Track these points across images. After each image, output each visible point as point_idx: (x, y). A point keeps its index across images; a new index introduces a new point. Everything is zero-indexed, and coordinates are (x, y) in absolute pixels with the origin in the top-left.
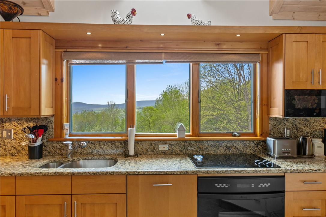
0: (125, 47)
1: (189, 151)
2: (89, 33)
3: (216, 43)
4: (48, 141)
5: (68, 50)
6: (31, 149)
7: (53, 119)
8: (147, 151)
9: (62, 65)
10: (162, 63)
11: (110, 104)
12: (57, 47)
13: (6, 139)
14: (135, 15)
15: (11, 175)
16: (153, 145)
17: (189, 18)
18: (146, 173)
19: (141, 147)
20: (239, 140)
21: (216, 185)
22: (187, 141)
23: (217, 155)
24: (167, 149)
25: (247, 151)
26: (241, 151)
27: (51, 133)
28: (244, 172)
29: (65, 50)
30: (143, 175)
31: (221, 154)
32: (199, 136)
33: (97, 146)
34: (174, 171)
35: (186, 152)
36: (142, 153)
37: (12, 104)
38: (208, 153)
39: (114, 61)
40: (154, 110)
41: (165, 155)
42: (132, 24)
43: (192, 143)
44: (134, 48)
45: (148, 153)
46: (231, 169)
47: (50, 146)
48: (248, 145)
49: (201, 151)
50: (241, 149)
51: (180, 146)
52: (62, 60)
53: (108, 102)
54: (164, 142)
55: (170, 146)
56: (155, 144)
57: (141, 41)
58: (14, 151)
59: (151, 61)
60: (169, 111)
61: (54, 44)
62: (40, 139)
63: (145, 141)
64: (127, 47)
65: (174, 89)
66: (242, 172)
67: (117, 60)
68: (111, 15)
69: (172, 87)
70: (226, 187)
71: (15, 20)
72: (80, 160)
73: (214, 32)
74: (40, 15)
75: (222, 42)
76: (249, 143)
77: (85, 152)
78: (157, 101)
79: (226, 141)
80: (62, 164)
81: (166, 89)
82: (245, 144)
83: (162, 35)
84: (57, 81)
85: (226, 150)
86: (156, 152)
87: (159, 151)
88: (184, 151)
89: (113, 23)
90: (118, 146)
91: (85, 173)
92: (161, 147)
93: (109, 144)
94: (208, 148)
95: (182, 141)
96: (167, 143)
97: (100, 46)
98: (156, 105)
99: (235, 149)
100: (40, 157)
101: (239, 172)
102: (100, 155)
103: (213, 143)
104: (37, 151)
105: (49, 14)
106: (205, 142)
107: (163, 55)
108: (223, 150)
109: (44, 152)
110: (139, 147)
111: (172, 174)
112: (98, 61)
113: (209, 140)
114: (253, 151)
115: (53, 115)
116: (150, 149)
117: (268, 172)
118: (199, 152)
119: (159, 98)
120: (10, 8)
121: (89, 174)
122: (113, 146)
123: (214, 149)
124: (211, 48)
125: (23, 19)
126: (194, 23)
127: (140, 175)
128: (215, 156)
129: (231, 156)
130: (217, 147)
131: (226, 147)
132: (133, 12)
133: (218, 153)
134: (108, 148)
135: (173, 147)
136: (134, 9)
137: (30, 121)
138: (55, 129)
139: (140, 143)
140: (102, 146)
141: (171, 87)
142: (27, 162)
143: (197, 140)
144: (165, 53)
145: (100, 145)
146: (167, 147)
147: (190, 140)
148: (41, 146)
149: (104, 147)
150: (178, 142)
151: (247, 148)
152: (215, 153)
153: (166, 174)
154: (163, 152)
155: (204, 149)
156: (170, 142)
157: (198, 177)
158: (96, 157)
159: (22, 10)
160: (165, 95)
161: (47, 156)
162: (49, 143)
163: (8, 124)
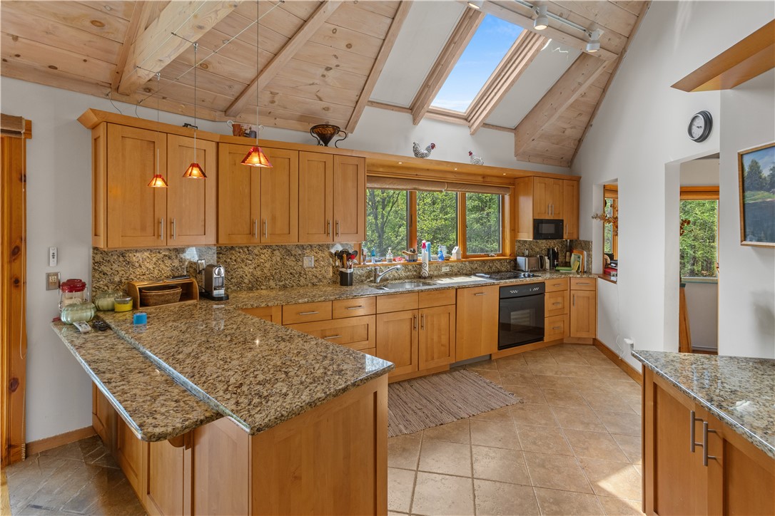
8: (434, 273)
16: (438, 267)
18: (471, 285)
32: (467, 258)
41: (447, 275)
43: (467, 264)
44: (422, 176)
51: (458, 268)
55: (451, 267)
63: (432, 263)
64: (417, 175)
86: (440, 275)
87: (443, 272)
88: (461, 271)
92: (445, 269)
96: (448, 265)
103: (481, 263)
111: (486, 285)
116: (436, 271)
127: (466, 288)
130: (483, 267)
146: (448, 269)
150: (457, 264)
153: (482, 286)
154: (446, 273)
156: (451, 264)
157: (500, 287)
163: (308, 251)
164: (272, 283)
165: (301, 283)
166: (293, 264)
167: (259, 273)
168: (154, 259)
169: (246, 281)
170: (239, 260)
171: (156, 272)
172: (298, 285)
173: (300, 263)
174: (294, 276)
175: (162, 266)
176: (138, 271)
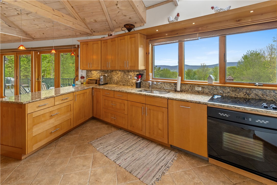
0: (176, 34)
1: (215, 92)
2: (157, 30)
3: (237, 20)
4: (143, 81)
5: (151, 39)
6: (137, 84)
7: (145, 71)
8: (188, 90)
9: (149, 46)
10: (198, 39)
11: (202, 65)
12: (147, 39)
13: (130, 79)
14: (179, 16)
15: (126, 92)
16: (192, 87)
17: (213, 9)
18: (177, 99)
19: (185, 87)
20: (258, 89)
21: (220, 113)
22: (214, 86)
23: (238, 98)
24: (201, 90)
25: (267, 98)
26: (261, 97)
27: (145, 77)
28: (243, 108)
29: (150, 40)
30: (175, 100)
31: (241, 97)
32: (225, 84)
33: (163, 85)
34: (192, 101)
35: (213, 93)
36: (185, 91)
37: (130, 65)
38: (230, 95)
39: (172, 42)
40: (237, 69)
41: (198, 93)
42: (178, 21)
43: (218, 88)
44: (181, 33)
45: (189, 91)
46: (233, 106)
47: (144, 83)
48: (268, 93)
49: (224, 94)
50: (261, 96)
51: (208, 89)
52: (149, 44)
53: (201, 64)
54: (199, 85)
55: (202, 88)
56: (193, 86)
57: (185, 29)
58: (132, 84)
59: (191, 39)
60: (249, 69)
61: (146, 38)
62: (140, 79)
63: (187, 84)
64: (177, 34)
65: (254, 53)
66: (241, 109)
67: (172, 41)
68: (168, 19)
69: (253, 51)
70: (227, 116)
71: (133, 30)
72: (155, 91)
73: (228, 15)
74: (141, 26)
75: (242, 18)
76: (269, 92)
77: (158, 87)
78: (239, 63)
79: (245, 89)
80: (147, 91)
81: (247, 53)
82: (265, 92)
83: (194, 23)
84: (147, 54)
85: (245, 95)
86: (193, 91)
87: (195, 90)
88: (212, 92)
89: (168, 23)
90: (173, 86)
91: (150, 95)
92: (197, 89)
93: (169, 84)
94: (230, 92)
95: (210, 86)
96: (200, 86)
97: (167, 35)
98: (238, 65)
99: (254, 95)
100: (140, 87)
101: (238, 108)
102: (164, 89)
103: (234, 89)
104: (139, 85)
105: (144, 25)
106: (227, 88)
107: (198, 34)
108: (243, 95)
109: (142, 86)
110: (184, 88)
111: (191, 102)
112: (164, 43)
113: (230, 87)
114: (274, 98)
115: (145, 70)
116: (190, 89)
117: (266, 112)
118: (223, 94)
119: (240, 60)
120: (130, 26)
121: (151, 96)
122: (171, 85)
123: (235, 93)
124: (233, 24)
125: (136, 29)
126: (216, 12)
127: (174, 100)
128: (236, 98)
129: (250, 99)
130: (237, 92)
131: (246, 93)
132: (178, 15)
133: (239, 97)
134: (168, 86)
135: (204, 89)
136: (178, 13)
137: (137, 72)
138: (146, 75)
139: (184, 85)
140: (165, 85)
141: (251, 51)
142: (135, 88)
143: (221, 86)
144: (199, 33)
145: (164, 84)
146: (200, 89)
147: (216, 86)
148: (140, 83)
149: (166, 86)
150: (208, 86)
151: (267, 95)
152: (236, 96)
153: (188, 102)
154: (198, 92)
155: (226, 93)
156: (202, 86)
157: (208, 107)
158: (162, 90)
159: (134, 26)
160: (245, 57)
161: (143, 87)
162: (144, 82)
163: (130, 73)
164: (121, 83)
165: (128, 84)
166: (126, 77)
167: (118, 79)
168: (96, 73)
169: (115, 81)
170: (114, 75)
171: (97, 76)
172: (128, 85)
173: (128, 77)
174: (126, 82)
175: (98, 75)
176: (93, 76)
